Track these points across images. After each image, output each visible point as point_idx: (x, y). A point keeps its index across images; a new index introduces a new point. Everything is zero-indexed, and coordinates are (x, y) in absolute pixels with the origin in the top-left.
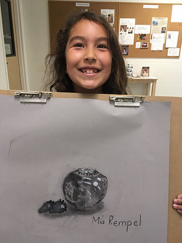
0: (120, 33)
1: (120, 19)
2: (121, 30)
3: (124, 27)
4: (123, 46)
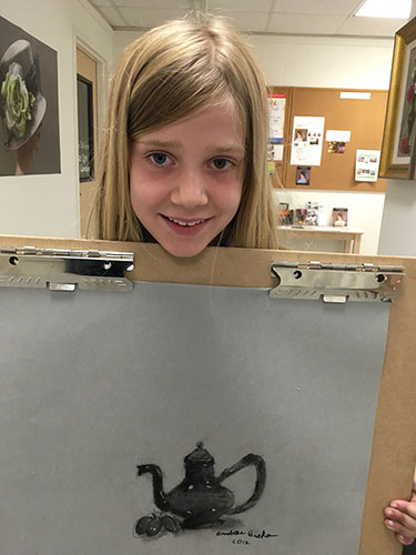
0: (294, 142)
1: (296, 118)
2: (296, 137)
3: (302, 133)
4: (299, 168)
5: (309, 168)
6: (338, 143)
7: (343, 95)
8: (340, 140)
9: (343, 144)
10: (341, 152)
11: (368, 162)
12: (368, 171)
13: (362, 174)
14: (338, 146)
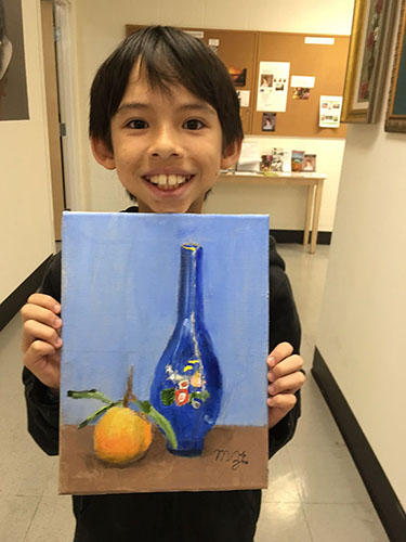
1: (262, 63)
2: (262, 83)
3: (268, 79)
4: (265, 114)
5: (274, 114)
6: (302, 89)
7: (308, 41)
8: (305, 86)
9: (307, 90)
10: (306, 98)
11: (331, 108)
12: (331, 118)
13: (326, 121)
14: (302, 92)
